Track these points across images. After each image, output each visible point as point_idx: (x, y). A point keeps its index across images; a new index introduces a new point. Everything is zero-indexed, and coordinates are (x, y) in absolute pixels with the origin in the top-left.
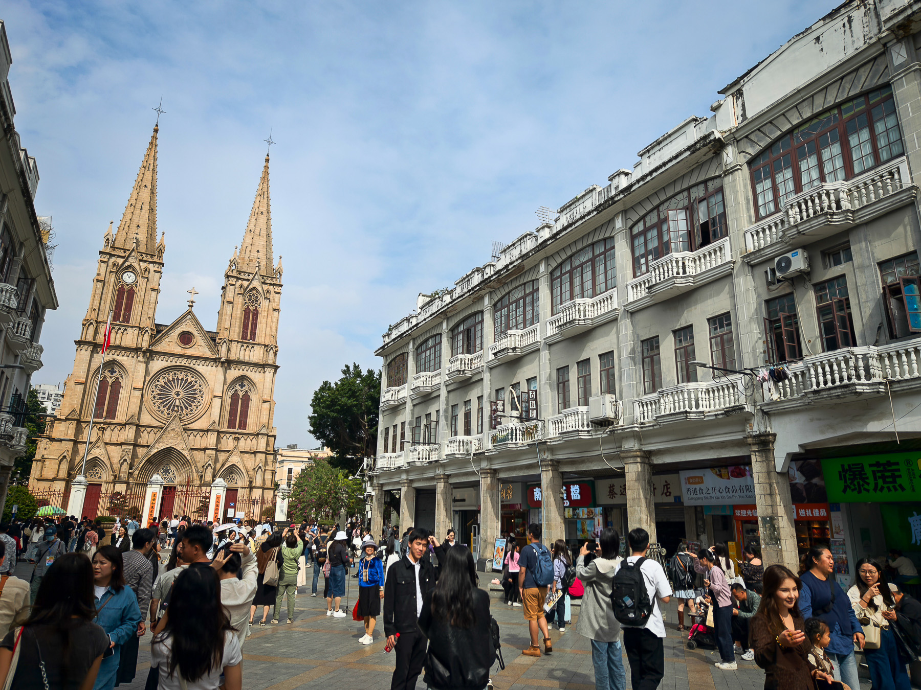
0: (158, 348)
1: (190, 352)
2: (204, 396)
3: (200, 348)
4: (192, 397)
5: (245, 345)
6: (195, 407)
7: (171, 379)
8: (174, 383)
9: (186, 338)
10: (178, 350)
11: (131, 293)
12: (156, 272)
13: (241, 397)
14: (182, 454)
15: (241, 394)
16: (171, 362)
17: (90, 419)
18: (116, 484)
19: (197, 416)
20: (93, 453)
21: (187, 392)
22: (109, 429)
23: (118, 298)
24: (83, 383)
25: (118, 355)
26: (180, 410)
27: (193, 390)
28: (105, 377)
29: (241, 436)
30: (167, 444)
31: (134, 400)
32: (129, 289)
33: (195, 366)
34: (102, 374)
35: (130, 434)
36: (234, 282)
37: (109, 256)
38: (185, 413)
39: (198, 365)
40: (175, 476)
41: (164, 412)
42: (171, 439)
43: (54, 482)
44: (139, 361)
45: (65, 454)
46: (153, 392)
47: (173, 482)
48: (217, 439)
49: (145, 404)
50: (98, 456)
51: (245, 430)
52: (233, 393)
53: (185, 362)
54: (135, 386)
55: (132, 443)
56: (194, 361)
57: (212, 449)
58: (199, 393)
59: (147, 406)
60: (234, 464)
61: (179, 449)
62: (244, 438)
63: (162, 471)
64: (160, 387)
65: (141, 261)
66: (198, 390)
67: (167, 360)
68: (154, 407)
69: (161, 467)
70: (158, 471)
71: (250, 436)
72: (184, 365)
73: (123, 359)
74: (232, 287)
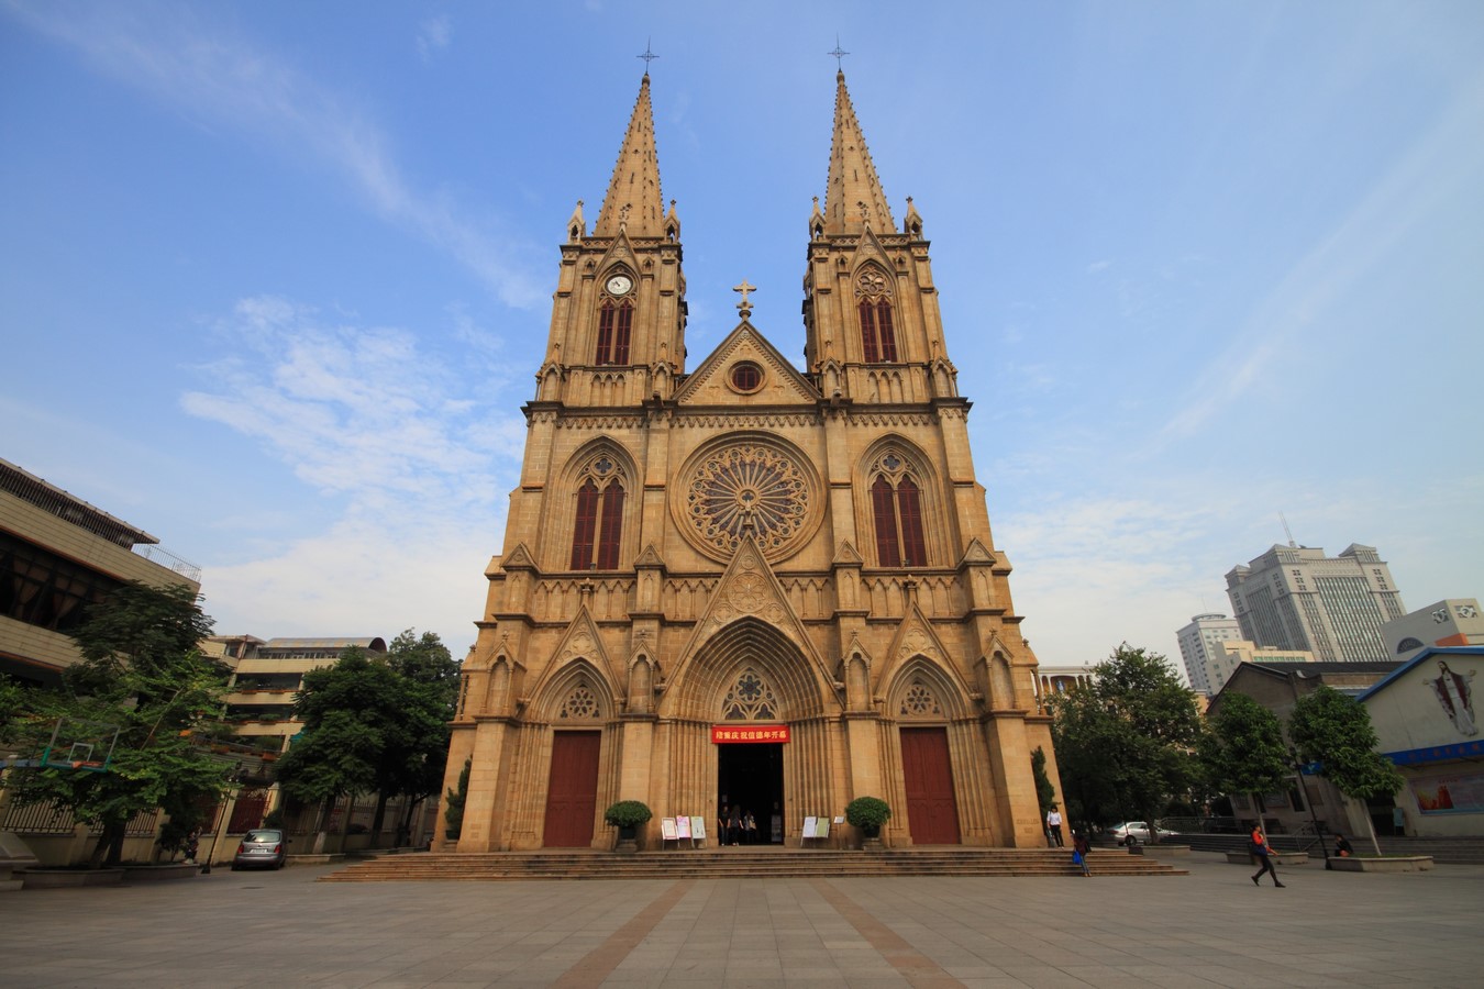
0: (694, 399)
1: (760, 400)
2: (809, 495)
3: (780, 391)
5: (877, 373)
7: (727, 464)
9: (746, 376)
11: (627, 312)
12: (666, 262)
13: (895, 488)
14: (782, 635)
15: (895, 482)
16: (721, 426)
17: (562, 572)
18: (627, 725)
19: (802, 540)
20: (573, 650)
21: (769, 490)
22: (603, 589)
23: (602, 324)
24: (541, 488)
25: (610, 427)
26: (758, 530)
27: (782, 483)
28: (590, 480)
29: (921, 579)
30: (738, 611)
31: (650, 513)
32: (622, 306)
33: (777, 430)
34: (583, 474)
35: (648, 592)
36: (824, 255)
37: (578, 253)
38: (772, 540)
39: (782, 425)
40: (774, 702)
41: (725, 541)
42: (747, 597)
43: (479, 726)
44: (654, 431)
45: (502, 652)
46: (692, 498)
47: (770, 716)
48: (862, 590)
49: (679, 524)
50: (584, 657)
51: (926, 565)
52: (874, 481)
53: (751, 423)
54: (648, 482)
55: (655, 615)
56: (772, 419)
57: (855, 615)
58: (795, 489)
59: (681, 528)
60: (919, 656)
61: (770, 621)
62: (928, 583)
63: (741, 688)
64: (707, 487)
65: (638, 251)
66: (794, 483)
67: (711, 423)
68: (698, 532)
69: (736, 678)
70: (731, 689)
71: (943, 578)
72: (751, 429)
73: (621, 434)
74: (823, 264)
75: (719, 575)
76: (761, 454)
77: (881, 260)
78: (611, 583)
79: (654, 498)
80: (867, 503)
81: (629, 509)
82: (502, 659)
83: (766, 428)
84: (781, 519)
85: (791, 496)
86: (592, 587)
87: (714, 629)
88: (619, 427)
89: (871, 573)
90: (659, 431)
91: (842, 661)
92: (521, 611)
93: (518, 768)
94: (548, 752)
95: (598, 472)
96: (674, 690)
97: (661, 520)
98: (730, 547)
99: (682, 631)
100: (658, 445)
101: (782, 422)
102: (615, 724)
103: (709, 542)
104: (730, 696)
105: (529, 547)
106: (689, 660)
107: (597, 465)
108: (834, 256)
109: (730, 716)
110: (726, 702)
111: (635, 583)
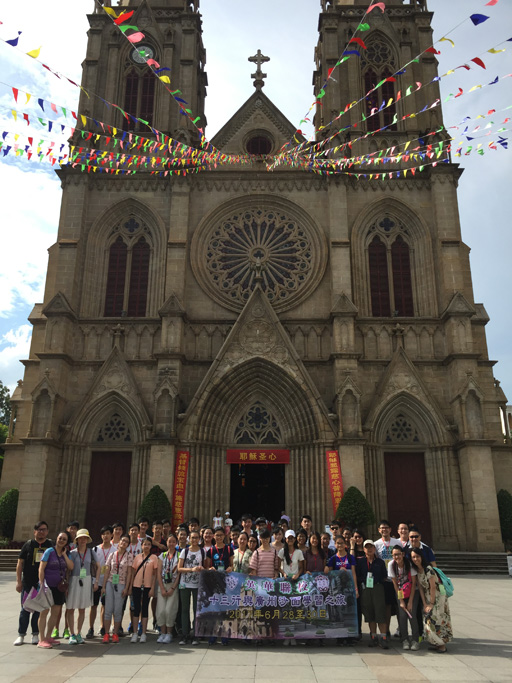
2: (312, 253)
4: (288, 259)
5: (380, 142)
6: (296, 278)
7: (241, 225)
8: (248, 232)
9: (260, 145)
10: (246, 166)
11: (149, 82)
12: (185, 32)
13: (389, 248)
14: (285, 373)
15: (389, 242)
16: (236, 190)
17: (97, 318)
18: (152, 448)
19: (305, 293)
20: (106, 385)
21: (277, 249)
22: (133, 334)
23: (127, 93)
24: (76, 244)
25: (136, 190)
26: (266, 283)
27: (289, 243)
28: (120, 239)
29: (408, 327)
30: (248, 353)
31: (173, 268)
32: (146, 75)
33: (286, 194)
34: (113, 232)
35: (171, 336)
36: (334, 26)
37: (104, 23)
38: (279, 293)
39: (290, 190)
40: (278, 430)
41: (238, 293)
42: (257, 342)
43: (26, 448)
44: (175, 193)
45: (45, 387)
46: (210, 255)
47: (275, 441)
48: (355, 335)
49: (198, 277)
50: (117, 391)
51: (413, 315)
52: (371, 241)
53: (263, 187)
54: (171, 240)
55: (177, 354)
56: (281, 184)
57: (349, 357)
58: (300, 248)
59: (200, 282)
60: (403, 393)
61: (275, 362)
62: (414, 331)
63: (251, 418)
64: (223, 246)
65: (159, 20)
66: (299, 243)
67: (227, 187)
68: (215, 285)
69: (247, 409)
70: (242, 419)
71: (427, 326)
72: (262, 193)
73: (145, 196)
74: (332, 37)
75: (232, 322)
76: (271, 217)
77: (387, 31)
78: (140, 328)
79: (177, 255)
80: (363, 261)
81: (154, 264)
82: (45, 392)
83: (277, 192)
84: (288, 275)
85: (297, 254)
86: (122, 332)
87: (228, 368)
88: (146, 190)
89: (365, 321)
90: (180, 194)
91: (337, 396)
92: (60, 351)
93: (62, 483)
94: (87, 469)
95: (127, 231)
96: (194, 419)
97: (182, 274)
98: (242, 298)
99: (201, 370)
100: (179, 207)
101: (290, 186)
102: (143, 446)
103: (224, 294)
104: (241, 425)
105: (67, 296)
106: (206, 394)
107: (126, 225)
108: (344, 26)
109: (241, 441)
110: (237, 430)
111: (160, 329)
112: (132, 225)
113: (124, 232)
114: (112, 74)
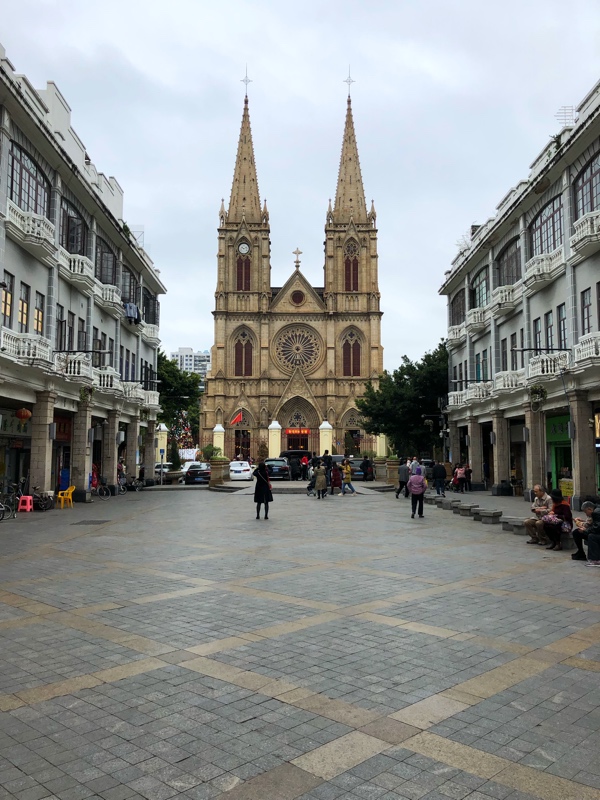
0: (277, 310)
1: (303, 310)
3: (311, 305)
5: (350, 297)
6: (313, 360)
7: (290, 336)
8: (293, 339)
9: (298, 297)
10: (292, 309)
11: (248, 263)
12: (264, 239)
13: (352, 345)
14: (307, 401)
15: (352, 343)
16: (288, 321)
17: (233, 377)
18: (260, 430)
19: (317, 366)
20: (240, 405)
21: (305, 346)
22: (248, 384)
23: (238, 269)
24: (223, 347)
25: (246, 320)
27: (310, 344)
28: (239, 341)
29: (357, 382)
30: (294, 394)
31: (263, 357)
32: (246, 260)
33: (309, 323)
34: (237, 339)
35: (264, 387)
36: (332, 236)
37: (225, 232)
38: (306, 366)
39: (311, 321)
40: (305, 421)
41: (289, 366)
42: (297, 389)
44: (263, 323)
46: (278, 349)
47: (304, 426)
48: (335, 386)
49: (273, 360)
50: (244, 407)
51: (359, 376)
52: (344, 343)
53: (300, 319)
54: (262, 345)
55: (267, 394)
56: (307, 318)
57: (332, 396)
58: (315, 346)
59: (274, 362)
60: (353, 408)
61: (304, 398)
62: (359, 383)
63: (295, 417)
64: (283, 345)
65: (251, 231)
66: (314, 344)
67: (284, 319)
68: (280, 363)
69: (293, 414)
70: (292, 417)
71: (364, 382)
72: (300, 322)
73: (250, 323)
74: (331, 241)
75: (288, 380)
76: (303, 332)
77: (356, 238)
78: (251, 382)
79: (265, 352)
80: (341, 352)
81: (255, 353)
82: (219, 409)
83: (305, 322)
84: (310, 358)
85: (313, 349)
86: (244, 383)
87: (287, 400)
88: (249, 320)
89: (339, 380)
90: (265, 324)
91: (327, 411)
92: (223, 393)
94: (234, 435)
97: (267, 360)
99: (276, 400)
100: (265, 329)
101: (311, 319)
102: (255, 428)
103: (284, 367)
104: (291, 419)
105: (223, 370)
106: (279, 410)
107: (242, 335)
108: (337, 235)
109: (291, 426)
110: (290, 422)
111: (259, 383)
112: (244, 335)
113: (241, 338)
114: (231, 261)
